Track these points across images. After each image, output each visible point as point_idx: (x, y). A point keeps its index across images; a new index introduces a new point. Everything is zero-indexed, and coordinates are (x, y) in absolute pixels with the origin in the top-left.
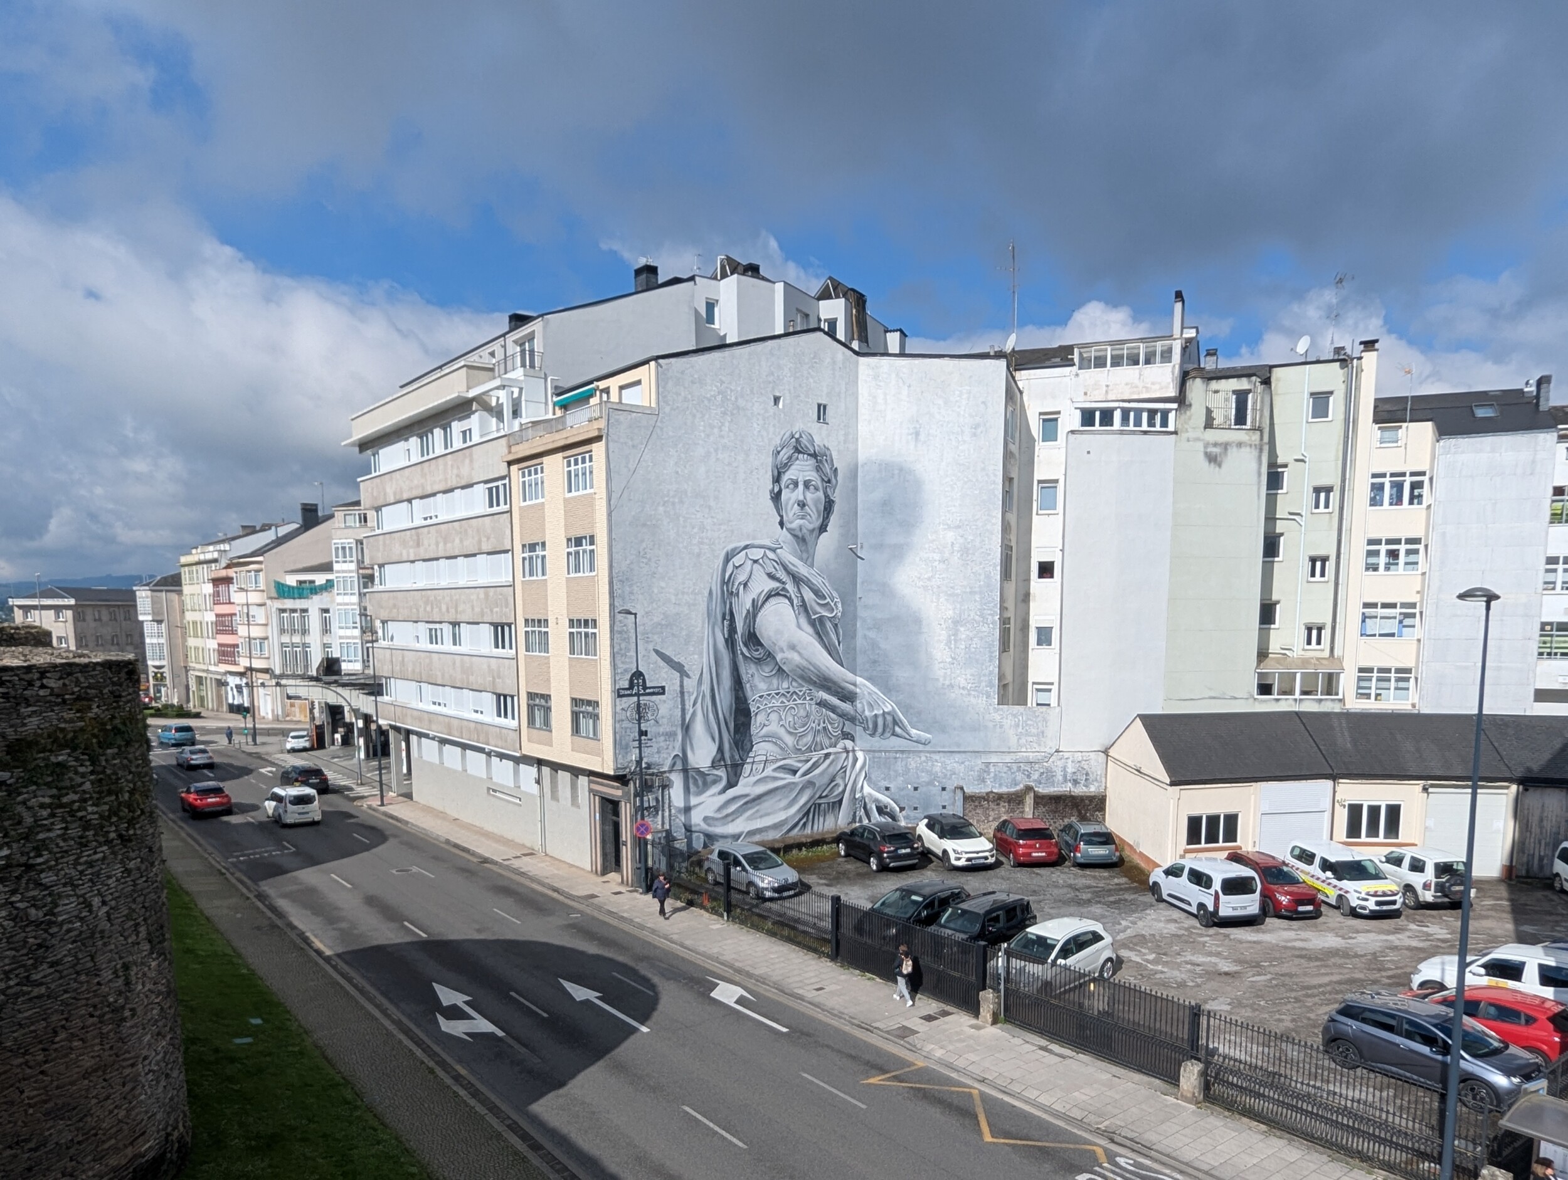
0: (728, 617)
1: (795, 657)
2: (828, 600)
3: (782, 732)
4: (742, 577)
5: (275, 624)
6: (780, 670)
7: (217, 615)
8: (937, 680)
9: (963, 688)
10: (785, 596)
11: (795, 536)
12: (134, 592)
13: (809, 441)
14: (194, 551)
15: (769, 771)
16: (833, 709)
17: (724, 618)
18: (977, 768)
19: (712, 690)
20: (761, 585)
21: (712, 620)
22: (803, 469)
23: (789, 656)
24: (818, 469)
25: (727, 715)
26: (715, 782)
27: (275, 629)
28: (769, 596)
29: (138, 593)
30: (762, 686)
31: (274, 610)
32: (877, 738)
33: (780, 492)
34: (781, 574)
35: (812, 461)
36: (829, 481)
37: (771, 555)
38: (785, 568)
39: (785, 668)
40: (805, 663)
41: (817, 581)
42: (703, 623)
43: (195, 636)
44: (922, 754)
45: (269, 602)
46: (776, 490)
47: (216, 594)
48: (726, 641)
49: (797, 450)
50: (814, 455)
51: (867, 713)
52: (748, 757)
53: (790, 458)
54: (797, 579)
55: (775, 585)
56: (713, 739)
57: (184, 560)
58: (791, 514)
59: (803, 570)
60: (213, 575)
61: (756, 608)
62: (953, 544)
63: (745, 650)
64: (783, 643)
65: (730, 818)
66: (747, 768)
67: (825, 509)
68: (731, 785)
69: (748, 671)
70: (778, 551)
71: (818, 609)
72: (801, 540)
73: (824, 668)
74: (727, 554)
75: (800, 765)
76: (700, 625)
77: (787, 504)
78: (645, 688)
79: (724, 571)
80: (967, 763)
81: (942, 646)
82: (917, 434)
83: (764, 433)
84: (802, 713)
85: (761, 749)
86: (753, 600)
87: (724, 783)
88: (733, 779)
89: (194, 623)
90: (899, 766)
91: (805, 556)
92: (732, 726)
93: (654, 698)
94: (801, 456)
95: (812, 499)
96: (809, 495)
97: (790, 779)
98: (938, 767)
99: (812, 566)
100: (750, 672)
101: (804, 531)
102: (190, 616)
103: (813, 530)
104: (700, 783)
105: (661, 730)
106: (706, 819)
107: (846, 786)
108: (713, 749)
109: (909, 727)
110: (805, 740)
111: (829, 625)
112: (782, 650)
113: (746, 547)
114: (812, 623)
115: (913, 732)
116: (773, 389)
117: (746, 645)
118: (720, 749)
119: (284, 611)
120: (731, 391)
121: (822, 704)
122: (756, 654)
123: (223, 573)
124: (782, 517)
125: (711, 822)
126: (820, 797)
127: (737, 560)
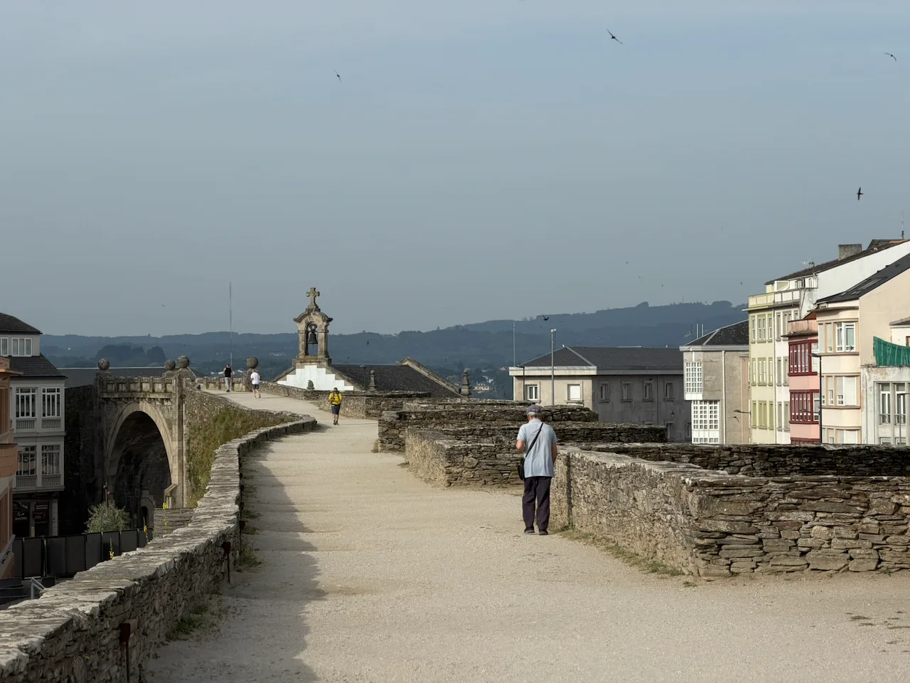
5: (871, 408)
7: (793, 393)
12: (680, 355)
14: (769, 288)
27: (871, 416)
29: (686, 356)
31: (870, 384)
43: (763, 428)
45: (864, 372)
47: (793, 359)
57: (753, 303)
60: (789, 329)
89: (763, 404)
102: (758, 394)
119: (884, 385)
123: (804, 326)
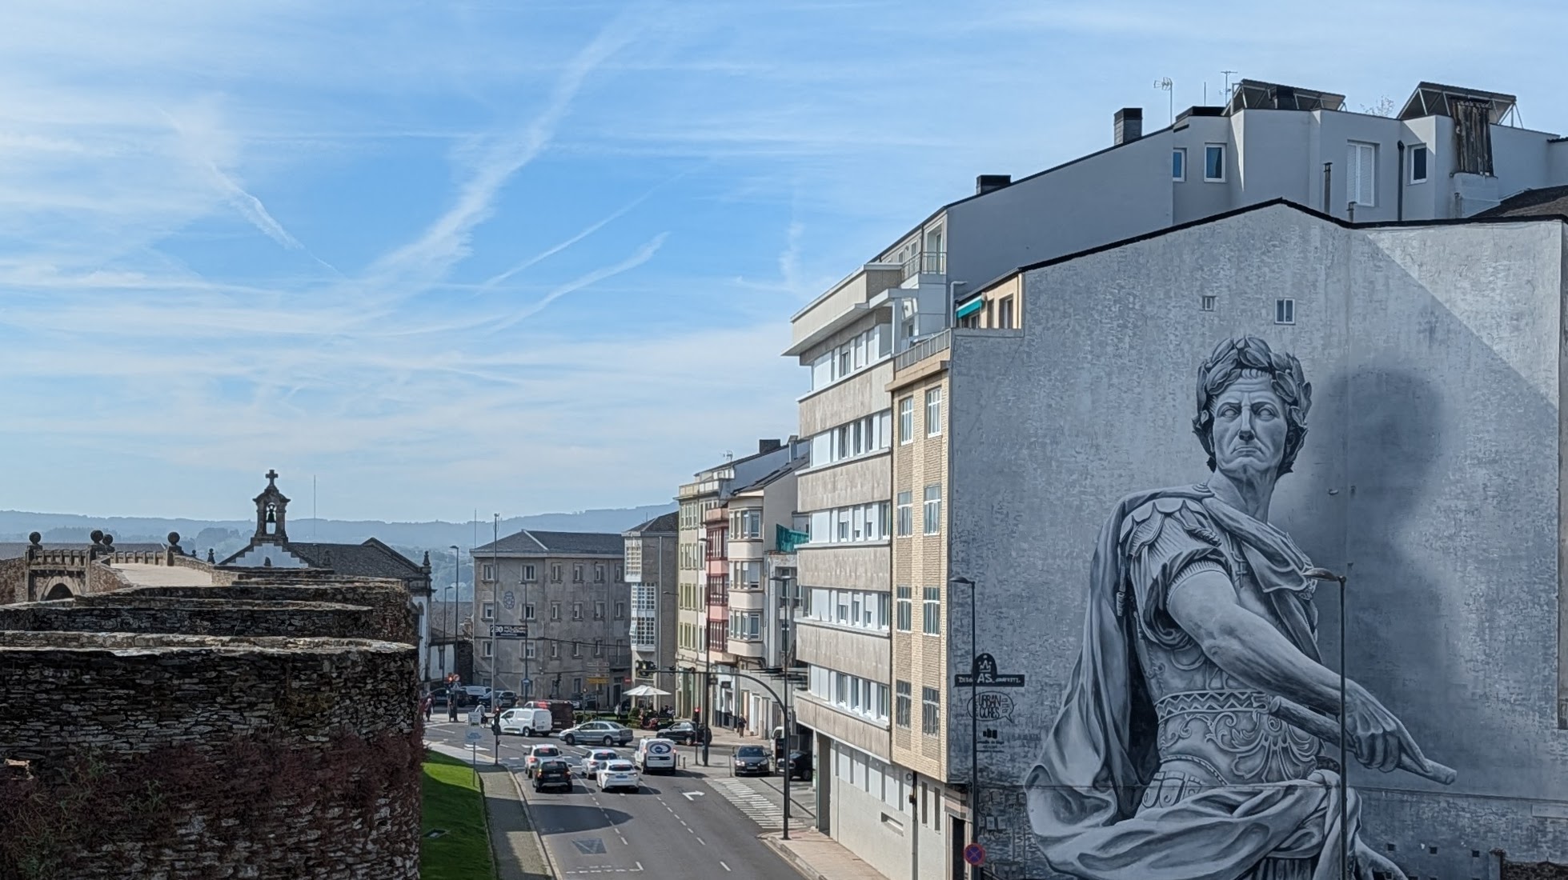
0: (1122, 588)
1: (1235, 645)
2: (1293, 566)
3: (1210, 748)
4: (1146, 536)
6: (1208, 664)
7: (709, 577)
8: (1465, 686)
9: (1504, 701)
10: (1219, 562)
11: (1233, 479)
13: (1259, 350)
15: (1187, 802)
16: (1302, 723)
17: (1116, 589)
18: (1525, 825)
19: (1096, 684)
20: (1177, 545)
21: (1098, 591)
22: (1249, 389)
23: (1223, 644)
24: (1275, 387)
25: (1118, 718)
26: (1097, 808)
28: (1190, 561)
29: (627, 541)
30: (1177, 683)
32: (1374, 770)
33: (1211, 421)
34: (1212, 532)
35: (1267, 377)
36: (1296, 402)
37: (1194, 506)
38: (1218, 523)
39: (1215, 660)
40: (1250, 655)
41: (1274, 540)
42: (1084, 595)
43: (687, 606)
44: (1441, 798)
46: (1204, 418)
47: (710, 545)
48: (1119, 619)
49: (1240, 365)
50: (1270, 369)
51: (1360, 732)
52: (1151, 778)
53: (1228, 375)
54: (1238, 538)
55: (1201, 545)
56: (1097, 750)
58: (1228, 452)
59: (1248, 524)
60: (709, 517)
61: (1168, 576)
62: (1485, 486)
63: (1149, 633)
64: (1212, 626)
65: (1121, 861)
66: (1151, 793)
67: (1288, 440)
68: (1125, 813)
69: (1154, 663)
70: (1207, 501)
71: (1275, 579)
72: (1247, 486)
73: (1285, 663)
74: (1123, 506)
75: (1240, 799)
76: (1079, 599)
77: (1222, 437)
78: (994, 675)
79: (1118, 528)
80: (1510, 816)
81: (1471, 635)
82: (1432, 331)
83: (1186, 347)
84: (1245, 724)
85: (1174, 771)
86: (1164, 567)
87: (1112, 811)
88: (1128, 809)
89: (687, 587)
90: (1407, 813)
91: (1252, 506)
92: (1126, 735)
93: (1007, 689)
94: (1246, 372)
95: (1266, 429)
96: (1259, 424)
97: (1223, 816)
98: (1465, 820)
99: (1264, 519)
100: (1158, 663)
101: (1251, 471)
102: (683, 578)
103: (1267, 470)
104: (1075, 807)
105: (1017, 731)
106: (1082, 857)
107: (1325, 838)
108: (1095, 764)
109: (1422, 756)
110: (1249, 764)
111: (1293, 602)
112: (1211, 635)
113: (1153, 496)
114: (1265, 599)
115: (1429, 763)
116: (1202, 288)
117: (1150, 625)
118: (1107, 764)
120: (1135, 297)
121: (1280, 714)
122: (1167, 639)
124: (1213, 455)
125: (1090, 862)
126: (1277, 849)
127: (1138, 514)
